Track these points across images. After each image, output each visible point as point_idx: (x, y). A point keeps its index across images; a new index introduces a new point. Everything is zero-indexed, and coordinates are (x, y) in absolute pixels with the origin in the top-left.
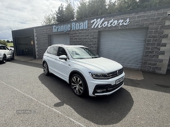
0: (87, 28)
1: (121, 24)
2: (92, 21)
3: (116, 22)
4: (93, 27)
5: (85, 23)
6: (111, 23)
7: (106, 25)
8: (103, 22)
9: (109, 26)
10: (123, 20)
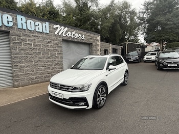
0: (48, 32)
1: (80, 38)
2: (55, 26)
3: (77, 34)
4: (56, 33)
5: (44, 25)
6: (74, 35)
7: (70, 35)
8: (67, 32)
9: (72, 37)
10: (81, 35)
